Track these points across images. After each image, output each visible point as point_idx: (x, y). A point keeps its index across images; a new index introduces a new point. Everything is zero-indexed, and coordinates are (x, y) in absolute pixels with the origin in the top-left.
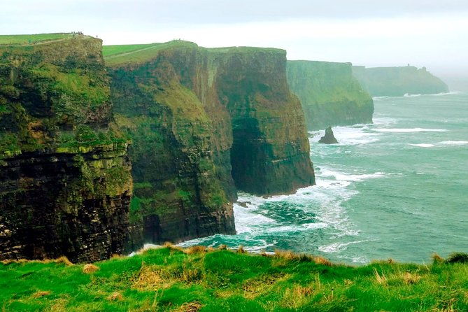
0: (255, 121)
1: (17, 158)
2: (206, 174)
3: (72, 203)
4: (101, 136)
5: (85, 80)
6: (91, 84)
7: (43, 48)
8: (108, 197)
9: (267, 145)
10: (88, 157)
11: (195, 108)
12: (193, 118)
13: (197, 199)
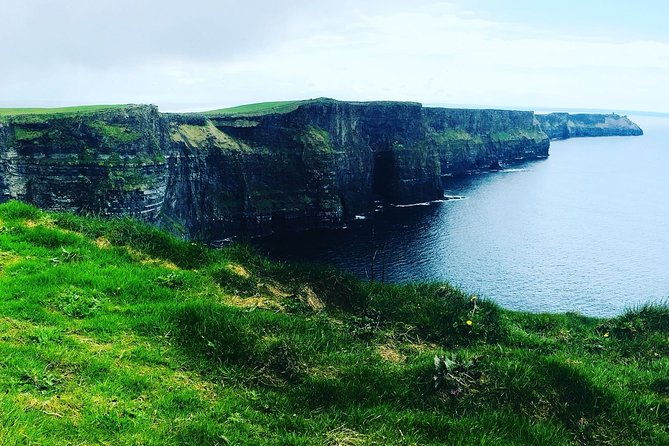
0: (391, 152)
1: (75, 165)
2: (325, 187)
6: (126, 131)
7: (99, 113)
8: (125, 191)
10: (113, 169)
11: (322, 144)
12: (319, 150)
13: (317, 203)
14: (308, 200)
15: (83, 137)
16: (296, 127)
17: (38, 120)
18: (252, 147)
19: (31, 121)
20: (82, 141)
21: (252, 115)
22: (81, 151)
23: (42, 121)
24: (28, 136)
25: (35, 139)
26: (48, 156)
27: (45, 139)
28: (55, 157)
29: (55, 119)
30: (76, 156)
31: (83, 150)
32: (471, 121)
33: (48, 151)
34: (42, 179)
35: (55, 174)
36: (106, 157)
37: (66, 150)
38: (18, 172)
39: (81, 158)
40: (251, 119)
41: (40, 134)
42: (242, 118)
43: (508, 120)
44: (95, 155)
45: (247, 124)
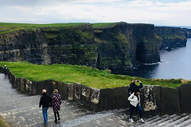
0: (143, 43)
1: (71, 49)
2: (126, 56)
3: (82, 60)
4: (90, 46)
5: (88, 34)
6: (89, 34)
7: (79, 27)
8: (90, 60)
9: (146, 50)
10: (86, 51)
11: (124, 39)
12: (123, 42)
13: (123, 62)
14: (120, 61)
15: (73, 37)
16: (115, 33)
17: (54, 29)
18: (100, 40)
19: (52, 30)
20: (72, 39)
21: (100, 28)
22: (72, 43)
23: (57, 30)
24: (52, 37)
25: (55, 38)
26: (60, 46)
27: (59, 38)
28: (63, 46)
29: (62, 29)
30: (70, 45)
31: (73, 43)
32: (159, 31)
33: (60, 44)
34: (58, 56)
35: (63, 54)
36: (83, 46)
37: (67, 43)
38: (48, 53)
39: (73, 46)
40: (100, 29)
41: (56, 36)
42: (96, 29)
43: (171, 31)
44: (78, 45)
45: (98, 31)
